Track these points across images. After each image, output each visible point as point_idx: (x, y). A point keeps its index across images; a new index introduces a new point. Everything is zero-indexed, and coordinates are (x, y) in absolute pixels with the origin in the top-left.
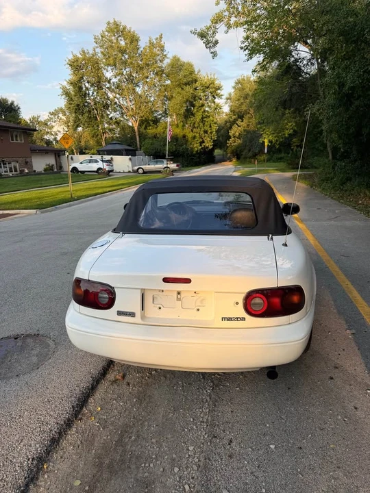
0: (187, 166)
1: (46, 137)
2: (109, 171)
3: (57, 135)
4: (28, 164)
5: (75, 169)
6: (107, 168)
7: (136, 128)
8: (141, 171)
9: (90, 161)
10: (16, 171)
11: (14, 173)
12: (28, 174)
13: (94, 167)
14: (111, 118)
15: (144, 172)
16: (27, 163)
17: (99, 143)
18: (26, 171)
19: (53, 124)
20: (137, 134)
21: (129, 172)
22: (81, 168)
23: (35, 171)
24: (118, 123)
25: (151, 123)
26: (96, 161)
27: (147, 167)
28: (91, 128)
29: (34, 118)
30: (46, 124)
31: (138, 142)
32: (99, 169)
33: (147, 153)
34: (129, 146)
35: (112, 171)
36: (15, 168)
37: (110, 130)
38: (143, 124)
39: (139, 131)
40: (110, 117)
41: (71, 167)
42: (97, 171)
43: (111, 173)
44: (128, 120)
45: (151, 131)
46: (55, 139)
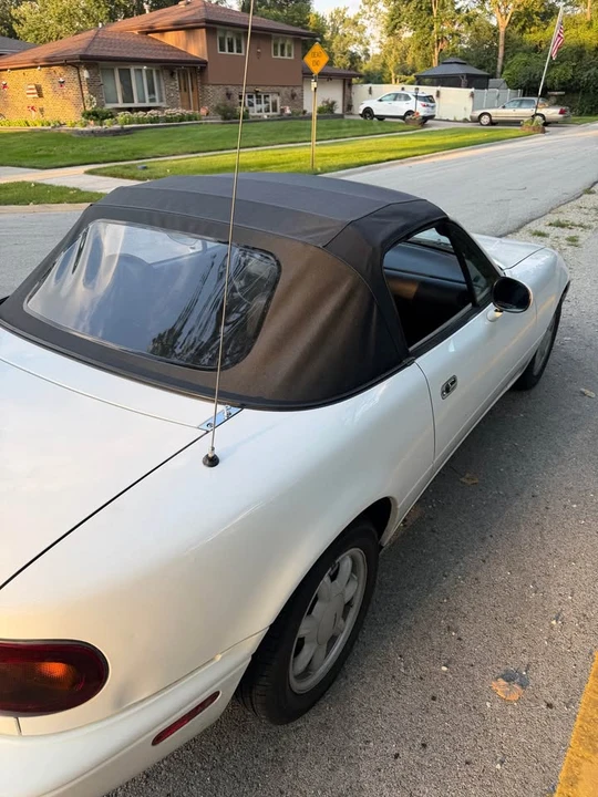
0: (590, 113)
1: (353, 48)
2: (425, 119)
3: (368, 44)
4: (295, 98)
5: (368, 112)
6: (422, 111)
7: (502, 30)
8: (485, 120)
9: (396, 97)
10: (275, 110)
11: (271, 113)
12: (290, 117)
13: (401, 108)
14: (459, 11)
15: (492, 123)
16: (293, 96)
17: (427, 61)
18: (288, 111)
19: (366, 23)
20: (501, 42)
21: (465, 121)
22: (379, 109)
23: (305, 112)
24: (469, 20)
25: (537, 19)
26: (407, 98)
27: (499, 113)
28: (418, 30)
29: (338, 12)
30: (356, 24)
31: (500, 61)
32: (409, 113)
33: (513, 84)
34: (481, 67)
35: (432, 117)
36: (275, 104)
37: (452, 35)
38: (520, 20)
39: (507, 37)
40: (457, 7)
41: (362, 108)
42: (403, 118)
43: (429, 122)
44: (491, 14)
45: (533, 37)
46: (366, 52)
